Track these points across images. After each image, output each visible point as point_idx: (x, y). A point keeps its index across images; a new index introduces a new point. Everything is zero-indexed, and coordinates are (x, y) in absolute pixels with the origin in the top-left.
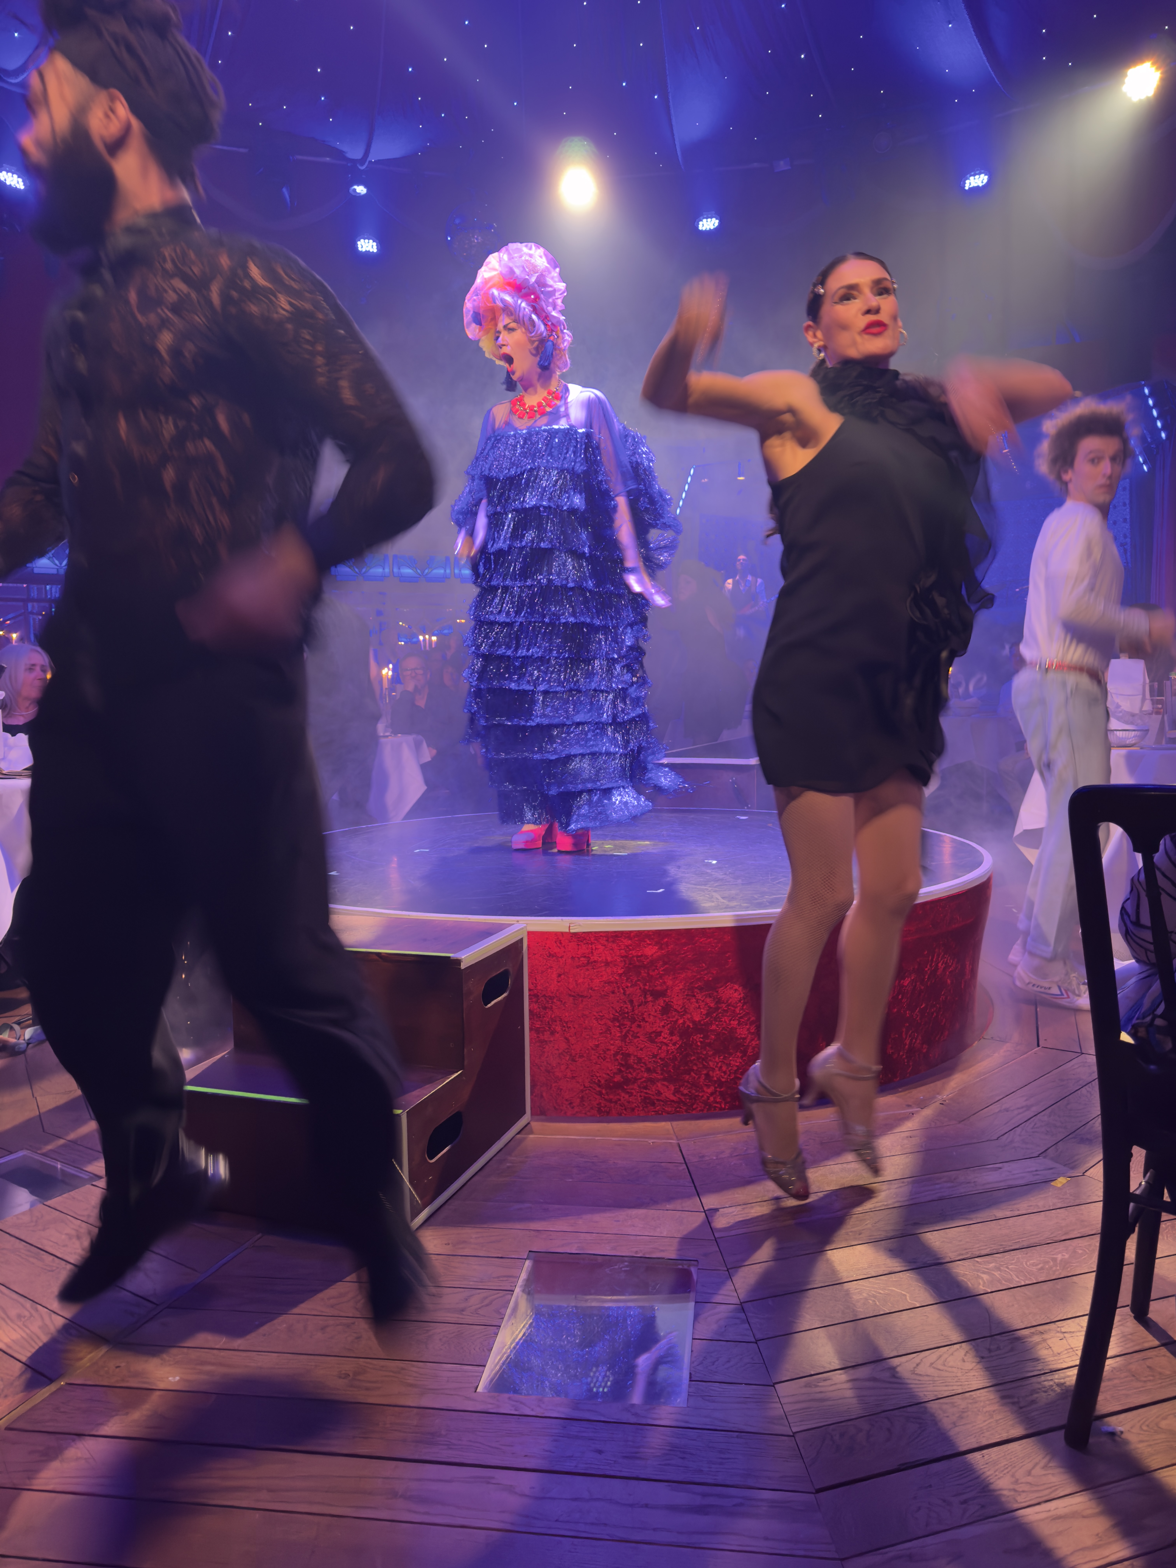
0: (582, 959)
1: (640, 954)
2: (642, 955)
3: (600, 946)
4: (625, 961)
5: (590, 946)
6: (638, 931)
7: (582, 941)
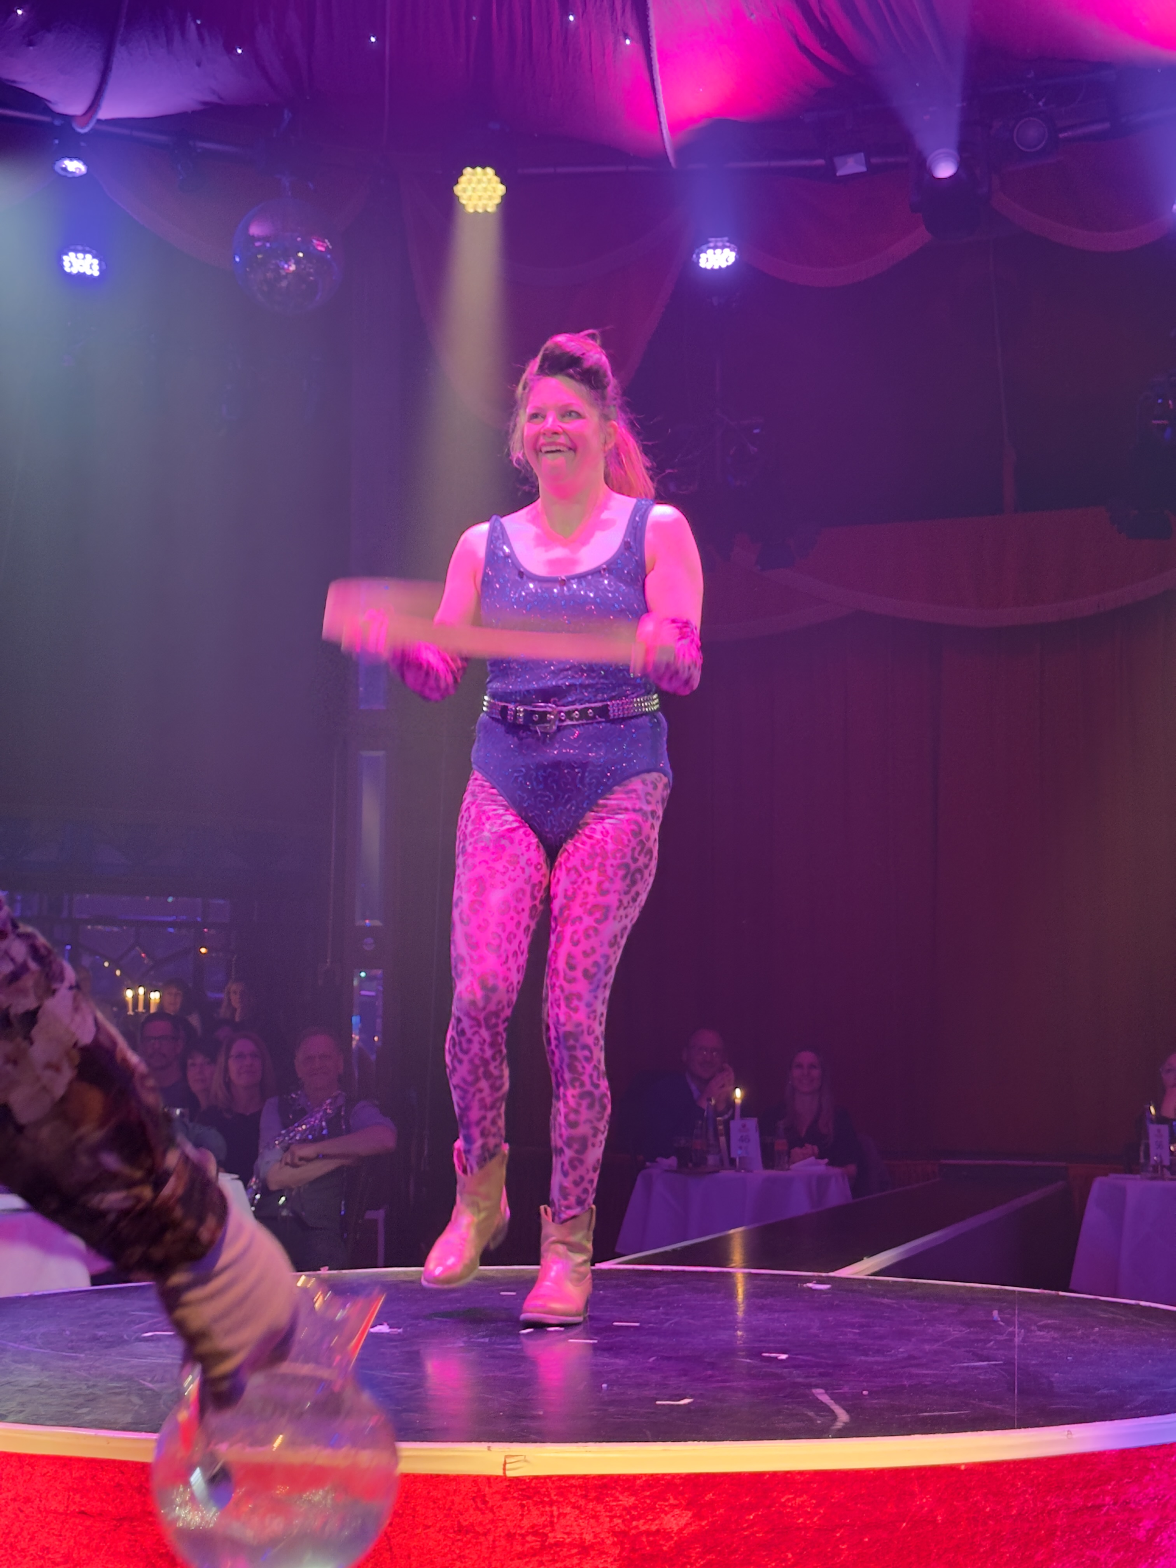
0: (529, 1538)
1: (654, 1528)
2: (658, 1530)
3: (568, 1510)
4: (622, 1543)
5: (547, 1509)
6: (652, 1475)
7: (529, 1498)
